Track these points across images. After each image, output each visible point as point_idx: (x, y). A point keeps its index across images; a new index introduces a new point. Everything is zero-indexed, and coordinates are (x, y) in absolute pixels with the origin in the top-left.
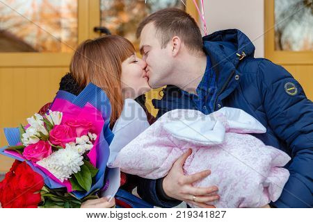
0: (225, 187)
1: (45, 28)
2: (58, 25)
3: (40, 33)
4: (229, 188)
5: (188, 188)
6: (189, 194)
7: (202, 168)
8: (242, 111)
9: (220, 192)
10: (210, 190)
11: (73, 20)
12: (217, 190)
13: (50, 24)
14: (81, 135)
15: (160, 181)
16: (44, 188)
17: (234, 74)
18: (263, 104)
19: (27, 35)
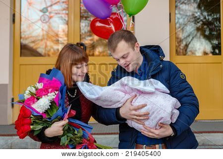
0: (153, 112)
1: (49, 43)
2: (57, 42)
3: (46, 46)
4: (155, 113)
5: (134, 112)
6: (134, 115)
7: (143, 103)
8: (159, 82)
9: (150, 114)
10: (146, 113)
11: (66, 39)
12: (149, 114)
13: (53, 41)
14: (51, 92)
15: (118, 109)
16: (32, 116)
17: (160, 65)
18: (169, 80)
19: (39, 48)
